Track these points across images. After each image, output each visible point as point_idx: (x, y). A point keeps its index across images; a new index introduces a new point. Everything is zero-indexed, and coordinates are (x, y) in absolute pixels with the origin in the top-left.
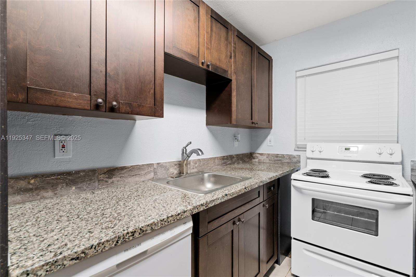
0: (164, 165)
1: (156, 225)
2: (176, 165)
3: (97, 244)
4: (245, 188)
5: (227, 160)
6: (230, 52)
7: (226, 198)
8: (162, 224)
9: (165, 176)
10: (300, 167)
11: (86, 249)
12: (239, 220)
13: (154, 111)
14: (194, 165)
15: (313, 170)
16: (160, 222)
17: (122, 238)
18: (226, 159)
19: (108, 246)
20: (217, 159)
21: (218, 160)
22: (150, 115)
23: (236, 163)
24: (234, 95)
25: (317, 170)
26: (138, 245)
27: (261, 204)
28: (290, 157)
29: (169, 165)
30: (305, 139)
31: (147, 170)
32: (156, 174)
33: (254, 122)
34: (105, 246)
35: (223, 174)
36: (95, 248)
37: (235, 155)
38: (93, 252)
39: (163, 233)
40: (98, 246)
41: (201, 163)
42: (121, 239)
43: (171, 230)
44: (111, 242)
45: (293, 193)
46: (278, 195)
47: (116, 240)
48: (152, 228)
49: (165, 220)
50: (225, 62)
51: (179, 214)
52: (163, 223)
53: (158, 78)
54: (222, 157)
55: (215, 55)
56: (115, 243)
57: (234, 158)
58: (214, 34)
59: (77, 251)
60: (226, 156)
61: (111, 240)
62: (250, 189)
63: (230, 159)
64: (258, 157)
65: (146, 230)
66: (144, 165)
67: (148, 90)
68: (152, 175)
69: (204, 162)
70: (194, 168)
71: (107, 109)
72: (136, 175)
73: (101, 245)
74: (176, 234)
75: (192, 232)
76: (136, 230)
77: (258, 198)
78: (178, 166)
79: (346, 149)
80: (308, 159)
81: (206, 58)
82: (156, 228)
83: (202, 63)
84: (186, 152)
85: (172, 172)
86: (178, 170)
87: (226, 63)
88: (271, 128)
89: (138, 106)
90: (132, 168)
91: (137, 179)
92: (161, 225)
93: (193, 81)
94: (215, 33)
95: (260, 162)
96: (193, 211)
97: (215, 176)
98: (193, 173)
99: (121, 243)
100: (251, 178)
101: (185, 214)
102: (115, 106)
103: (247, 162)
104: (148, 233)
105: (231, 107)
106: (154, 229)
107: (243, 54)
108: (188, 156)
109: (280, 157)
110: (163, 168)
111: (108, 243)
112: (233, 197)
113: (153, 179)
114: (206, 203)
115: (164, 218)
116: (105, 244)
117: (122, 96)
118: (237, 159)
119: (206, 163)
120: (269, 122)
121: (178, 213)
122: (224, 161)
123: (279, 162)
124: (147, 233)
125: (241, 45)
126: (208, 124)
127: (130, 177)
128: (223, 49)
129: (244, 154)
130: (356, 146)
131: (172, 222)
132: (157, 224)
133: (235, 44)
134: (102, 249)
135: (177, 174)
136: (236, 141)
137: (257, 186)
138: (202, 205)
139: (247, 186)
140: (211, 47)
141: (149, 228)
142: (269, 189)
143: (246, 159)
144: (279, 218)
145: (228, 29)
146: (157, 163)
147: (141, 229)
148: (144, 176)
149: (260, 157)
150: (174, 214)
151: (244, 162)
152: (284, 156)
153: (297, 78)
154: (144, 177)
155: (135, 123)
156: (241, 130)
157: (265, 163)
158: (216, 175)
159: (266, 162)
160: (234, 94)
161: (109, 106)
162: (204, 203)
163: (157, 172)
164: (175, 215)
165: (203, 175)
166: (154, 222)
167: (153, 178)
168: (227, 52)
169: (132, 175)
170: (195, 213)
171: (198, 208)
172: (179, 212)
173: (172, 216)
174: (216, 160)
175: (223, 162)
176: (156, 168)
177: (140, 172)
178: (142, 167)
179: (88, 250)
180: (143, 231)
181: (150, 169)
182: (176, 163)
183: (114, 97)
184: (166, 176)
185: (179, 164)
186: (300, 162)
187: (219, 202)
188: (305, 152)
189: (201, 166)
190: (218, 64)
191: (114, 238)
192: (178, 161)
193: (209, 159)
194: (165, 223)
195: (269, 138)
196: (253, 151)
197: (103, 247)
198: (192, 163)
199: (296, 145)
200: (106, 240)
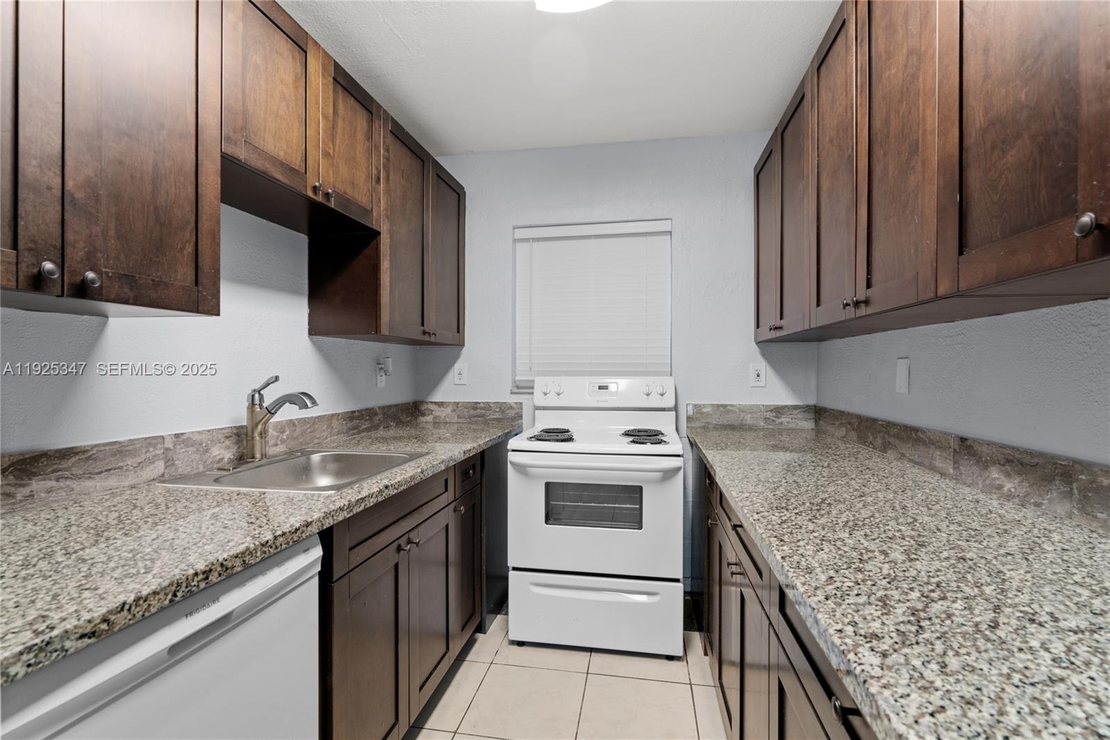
0: (194, 439)
1: (252, 554)
2: (230, 437)
3: (134, 601)
4: (422, 472)
5: (362, 419)
6: (377, 169)
7: (387, 493)
8: (265, 552)
9: (197, 468)
10: (522, 428)
11: (110, 612)
12: (409, 542)
13: (196, 299)
14: (278, 436)
15: (547, 431)
16: (260, 548)
17: (184, 585)
18: (357, 418)
19: (155, 605)
20: (336, 418)
21: (340, 421)
22: (184, 307)
23: (381, 428)
24: (385, 269)
25: (554, 429)
26: (214, 601)
27: (450, 506)
28: (503, 407)
29: (208, 440)
30: (531, 369)
31: (143, 456)
32: (172, 464)
33: (427, 331)
34: (149, 605)
35: (358, 451)
36: (129, 610)
37: (379, 408)
38: (126, 618)
39: (263, 572)
40: (136, 604)
41: (295, 430)
42: (183, 589)
43: (280, 567)
44: (161, 596)
45: (512, 476)
46: (481, 486)
47: (173, 590)
48: (244, 561)
49: (270, 543)
50: (365, 191)
51: (297, 530)
52: (267, 549)
53: (205, 217)
54: (347, 412)
55: (344, 170)
56: (170, 597)
57: (376, 414)
58: (340, 123)
59: (93, 617)
60: (357, 411)
61: (162, 589)
62: (431, 474)
63: (367, 418)
64: (432, 411)
65: (233, 567)
66: (135, 440)
67: (180, 245)
68: (160, 467)
69: (305, 427)
70: (279, 442)
71: (67, 288)
72: (110, 470)
73: (141, 602)
74: (289, 574)
75: (319, 569)
76: (213, 567)
77: (444, 493)
78: (234, 439)
79: (600, 388)
80: (537, 409)
81: (323, 177)
82: (252, 561)
83: (315, 187)
84: (260, 401)
85: (219, 457)
86: (234, 450)
87: (368, 193)
88: (463, 345)
89: (153, 285)
90: (97, 451)
91: (112, 482)
92: (261, 555)
93: (276, 221)
94: (344, 120)
95: (437, 423)
96: (324, 523)
97: (338, 458)
98: (276, 456)
99: (183, 596)
100: (427, 453)
101: (309, 528)
102: (93, 281)
103: (408, 424)
104: (237, 573)
105: (378, 294)
106: (247, 564)
107: (404, 175)
108: (269, 412)
109: (481, 409)
110: (192, 446)
111: (157, 598)
112: (400, 490)
113: (162, 479)
114: (349, 504)
115: (267, 539)
116: (150, 601)
117: (108, 256)
118: (384, 418)
119: (309, 430)
120: (458, 332)
121: (294, 528)
122: (353, 422)
123: (479, 419)
124: (235, 574)
125: (400, 156)
126: (313, 331)
127: (90, 477)
128: (361, 157)
129: (399, 404)
130: (615, 383)
131: (284, 546)
132: (254, 552)
133: (387, 150)
134: (144, 612)
135: (230, 461)
136: (383, 374)
137: (443, 467)
138: (341, 509)
139: (425, 468)
140: (334, 151)
141: (238, 562)
142: (465, 474)
143: (405, 418)
144: (484, 535)
145: (372, 113)
146: (175, 435)
147: (222, 565)
148: (135, 472)
149: (438, 412)
150: (287, 530)
151: (400, 423)
152: (491, 405)
153: (515, 241)
154: (135, 475)
155: (105, 324)
156: (392, 348)
157: (450, 423)
158: (340, 454)
159: (453, 421)
160: (385, 265)
161: (72, 281)
162: (344, 505)
163: (173, 460)
164: (290, 532)
165: (308, 459)
166: (248, 549)
167: (163, 475)
168: (369, 167)
169: (97, 471)
170: (328, 526)
171: (333, 516)
172: (298, 525)
173: (284, 534)
174: (334, 421)
175: (350, 425)
176: (172, 447)
177: (123, 461)
178: (127, 446)
179: (114, 615)
180: (227, 569)
181: (154, 451)
182: (228, 433)
183: (88, 259)
184: (201, 468)
185: (238, 435)
186: (521, 417)
187: (373, 501)
188: (530, 396)
189: (297, 437)
190: (349, 191)
191: (169, 586)
192: (235, 427)
193: (317, 420)
194: (270, 549)
195: (458, 366)
196: (419, 398)
197: (146, 607)
198: (273, 430)
199: (514, 381)
200: (152, 592)
